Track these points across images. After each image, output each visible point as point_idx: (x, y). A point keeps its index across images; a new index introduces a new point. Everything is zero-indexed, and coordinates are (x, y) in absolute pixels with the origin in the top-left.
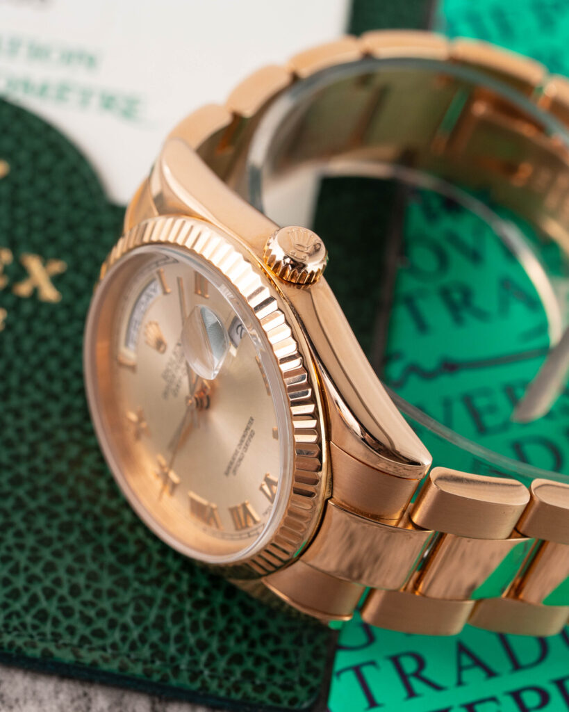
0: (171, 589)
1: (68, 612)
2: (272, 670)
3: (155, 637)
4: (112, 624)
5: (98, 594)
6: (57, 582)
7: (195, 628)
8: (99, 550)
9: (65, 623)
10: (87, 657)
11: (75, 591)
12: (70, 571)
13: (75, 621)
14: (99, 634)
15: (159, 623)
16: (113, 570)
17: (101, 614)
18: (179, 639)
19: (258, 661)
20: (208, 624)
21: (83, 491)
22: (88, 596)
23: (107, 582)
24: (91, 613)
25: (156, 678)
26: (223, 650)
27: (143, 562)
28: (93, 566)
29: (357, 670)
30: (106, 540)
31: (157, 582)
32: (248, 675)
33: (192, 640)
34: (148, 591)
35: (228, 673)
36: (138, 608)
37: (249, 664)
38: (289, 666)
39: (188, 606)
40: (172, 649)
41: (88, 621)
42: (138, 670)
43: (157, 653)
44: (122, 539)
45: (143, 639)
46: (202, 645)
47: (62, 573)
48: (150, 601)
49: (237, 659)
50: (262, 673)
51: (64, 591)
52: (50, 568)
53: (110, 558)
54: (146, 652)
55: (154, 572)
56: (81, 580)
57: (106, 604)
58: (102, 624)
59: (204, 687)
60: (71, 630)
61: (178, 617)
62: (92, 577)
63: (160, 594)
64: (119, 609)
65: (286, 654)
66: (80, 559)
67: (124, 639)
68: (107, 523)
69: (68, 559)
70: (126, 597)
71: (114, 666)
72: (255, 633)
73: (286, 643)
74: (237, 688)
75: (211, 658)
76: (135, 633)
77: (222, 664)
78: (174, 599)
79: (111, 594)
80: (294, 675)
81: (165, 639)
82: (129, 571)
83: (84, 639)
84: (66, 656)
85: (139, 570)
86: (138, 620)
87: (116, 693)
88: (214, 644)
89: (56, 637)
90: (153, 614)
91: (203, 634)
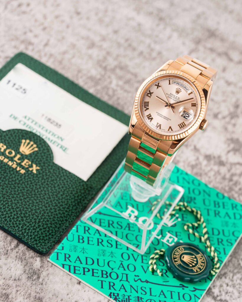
0: (30, 224)
1: (10, 221)
2: (41, 245)
3: (23, 231)
4: (17, 226)
5: (17, 220)
6: (11, 216)
7: (31, 232)
8: (21, 213)
9: (9, 223)
10: (10, 229)
11: (13, 218)
12: (14, 215)
13: (11, 223)
14: (14, 227)
15: (25, 229)
16: (22, 217)
17: (16, 224)
18: (27, 233)
19: (39, 242)
20: (34, 233)
21: (24, 203)
22: (15, 220)
23: (20, 219)
24: (15, 223)
25: (20, 237)
26: (34, 238)
27: (28, 218)
28: (19, 215)
29: (58, 253)
30: (23, 212)
31: (29, 222)
32: (37, 244)
33: (29, 234)
34: (26, 223)
35: (33, 242)
36: (23, 225)
37: (38, 242)
38: (45, 245)
39: (32, 229)
40: (25, 234)
41: (13, 224)
42: (18, 235)
43: (22, 234)
44: (26, 213)
45: (21, 231)
46: (31, 236)
47: (13, 214)
48: (25, 225)
49: (36, 240)
50: (39, 245)
51: (12, 217)
52: (11, 213)
53: (23, 215)
54: (21, 233)
55: (29, 221)
56: (16, 217)
57: (18, 222)
58: (15, 225)
59: (28, 242)
60: (10, 224)
61: (29, 230)
62: (18, 217)
63: (28, 224)
64: (20, 224)
65: (45, 243)
66: (17, 214)
67: (18, 229)
68: (25, 209)
69: (15, 213)
70: (22, 223)
71: (14, 233)
72: (42, 238)
73: (47, 242)
74: (33, 245)
75: (31, 238)
76: (20, 229)
77: (33, 240)
78: (30, 226)
79: (20, 221)
80: (45, 247)
81: (25, 232)
82: (25, 219)
83: (11, 226)
84: (7, 228)
85: (27, 219)
86: (22, 227)
87: (12, 238)
88: (33, 236)
89: (6, 224)
90: (25, 227)
91: (32, 234)
